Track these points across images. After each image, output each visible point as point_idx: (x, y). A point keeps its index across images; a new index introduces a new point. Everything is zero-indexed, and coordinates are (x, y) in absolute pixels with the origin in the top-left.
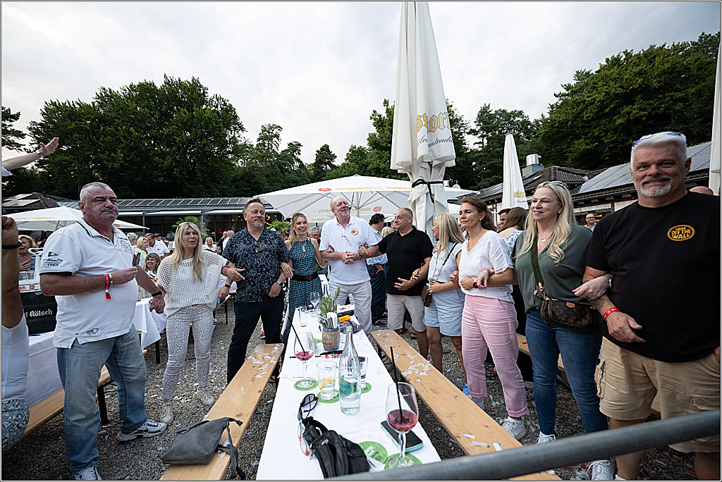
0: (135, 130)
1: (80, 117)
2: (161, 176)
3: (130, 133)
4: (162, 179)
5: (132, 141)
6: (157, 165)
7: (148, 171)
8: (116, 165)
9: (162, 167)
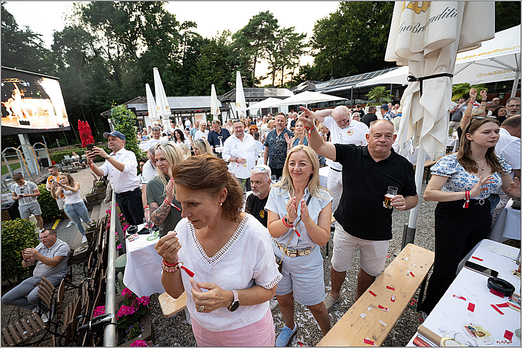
0: (360, 20)
1: (330, 24)
2: (374, 53)
3: (356, 24)
4: (375, 55)
5: (357, 30)
6: (373, 44)
7: (367, 51)
8: (347, 52)
9: (376, 44)
